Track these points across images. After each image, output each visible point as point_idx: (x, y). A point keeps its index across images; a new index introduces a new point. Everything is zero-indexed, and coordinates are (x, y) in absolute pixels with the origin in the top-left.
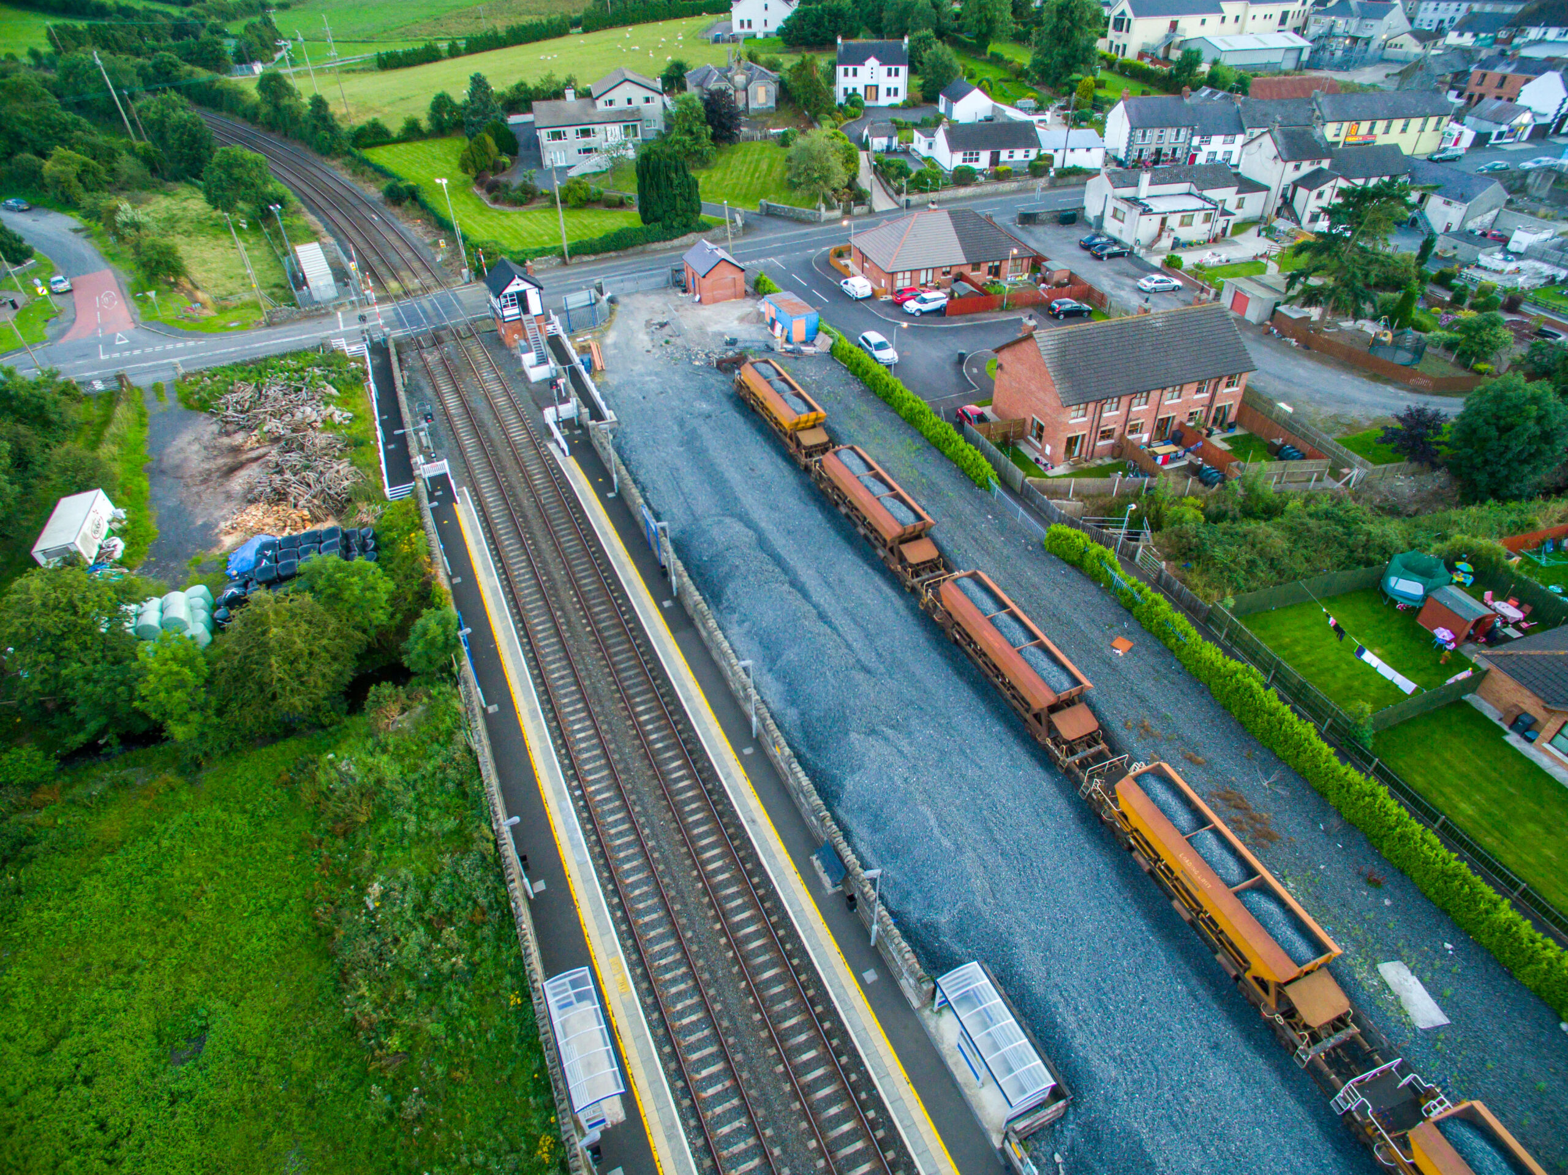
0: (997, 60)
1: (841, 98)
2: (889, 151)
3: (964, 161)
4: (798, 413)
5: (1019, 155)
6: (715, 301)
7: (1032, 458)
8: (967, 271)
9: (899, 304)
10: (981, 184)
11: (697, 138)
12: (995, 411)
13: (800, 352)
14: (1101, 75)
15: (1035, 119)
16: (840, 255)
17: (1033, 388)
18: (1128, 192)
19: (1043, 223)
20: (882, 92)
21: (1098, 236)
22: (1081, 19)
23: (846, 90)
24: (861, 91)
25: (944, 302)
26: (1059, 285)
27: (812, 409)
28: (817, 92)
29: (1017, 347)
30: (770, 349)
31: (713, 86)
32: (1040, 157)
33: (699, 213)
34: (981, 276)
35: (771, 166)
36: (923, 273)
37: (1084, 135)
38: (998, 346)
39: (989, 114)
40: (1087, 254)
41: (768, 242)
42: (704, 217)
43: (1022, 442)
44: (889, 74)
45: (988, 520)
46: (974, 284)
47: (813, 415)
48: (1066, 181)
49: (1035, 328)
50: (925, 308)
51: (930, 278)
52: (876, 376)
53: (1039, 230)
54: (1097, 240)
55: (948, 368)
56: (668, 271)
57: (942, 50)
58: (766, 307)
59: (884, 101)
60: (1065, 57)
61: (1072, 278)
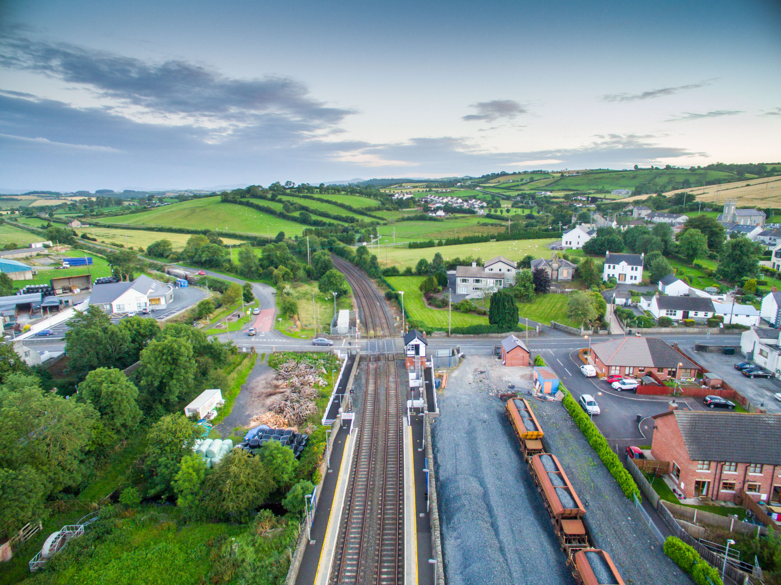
0: (698, 267)
1: (606, 278)
2: (626, 305)
3: (667, 314)
4: (527, 430)
5: (701, 314)
6: (512, 365)
7: (671, 488)
8: (655, 371)
9: (610, 383)
10: (675, 327)
11: (527, 289)
12: (652, 453)
13: (545, 398)
14: (763, 278)
15: (714, 297)
16: (585, 353)
17: (674, 444)
18: (772, 341)
19: (711, 351)
20: (628, 278)
21: (749, 364)
22: (748, 251)
23: (609, 275)
24: (617, 276)
25: (636, 386)
26: (714, 387)
27: (536, 429)
28: (592, 274)
29: (665, 418)
30: (529, 394)
31: (540, 267)
32: (714, 317)
33: (517, 323)
34: (663, 375)
35: (562, 306)
36: (627, 369)
37: (749, 308)
38: (654, 415)
39: (687, 292)
40: (740, 373)
41: (550, 341)
42: (520, 324)
43: (666, 476)
44: (632, 269)
45: (628, 520)
46: (656, 379)
47: (536, 433)
48: (731, 331)
49: (676, 408)
50: (624, 387)
51: (631, 372)
52: (581, 420)
53: (708, 356)
54: (748, 366)
55: (630, 423)
56: (493, 348)
57: (663, 260)
58: (535, 372)
59: (628, 281)
60: (737, 269)
61: (724, 385)
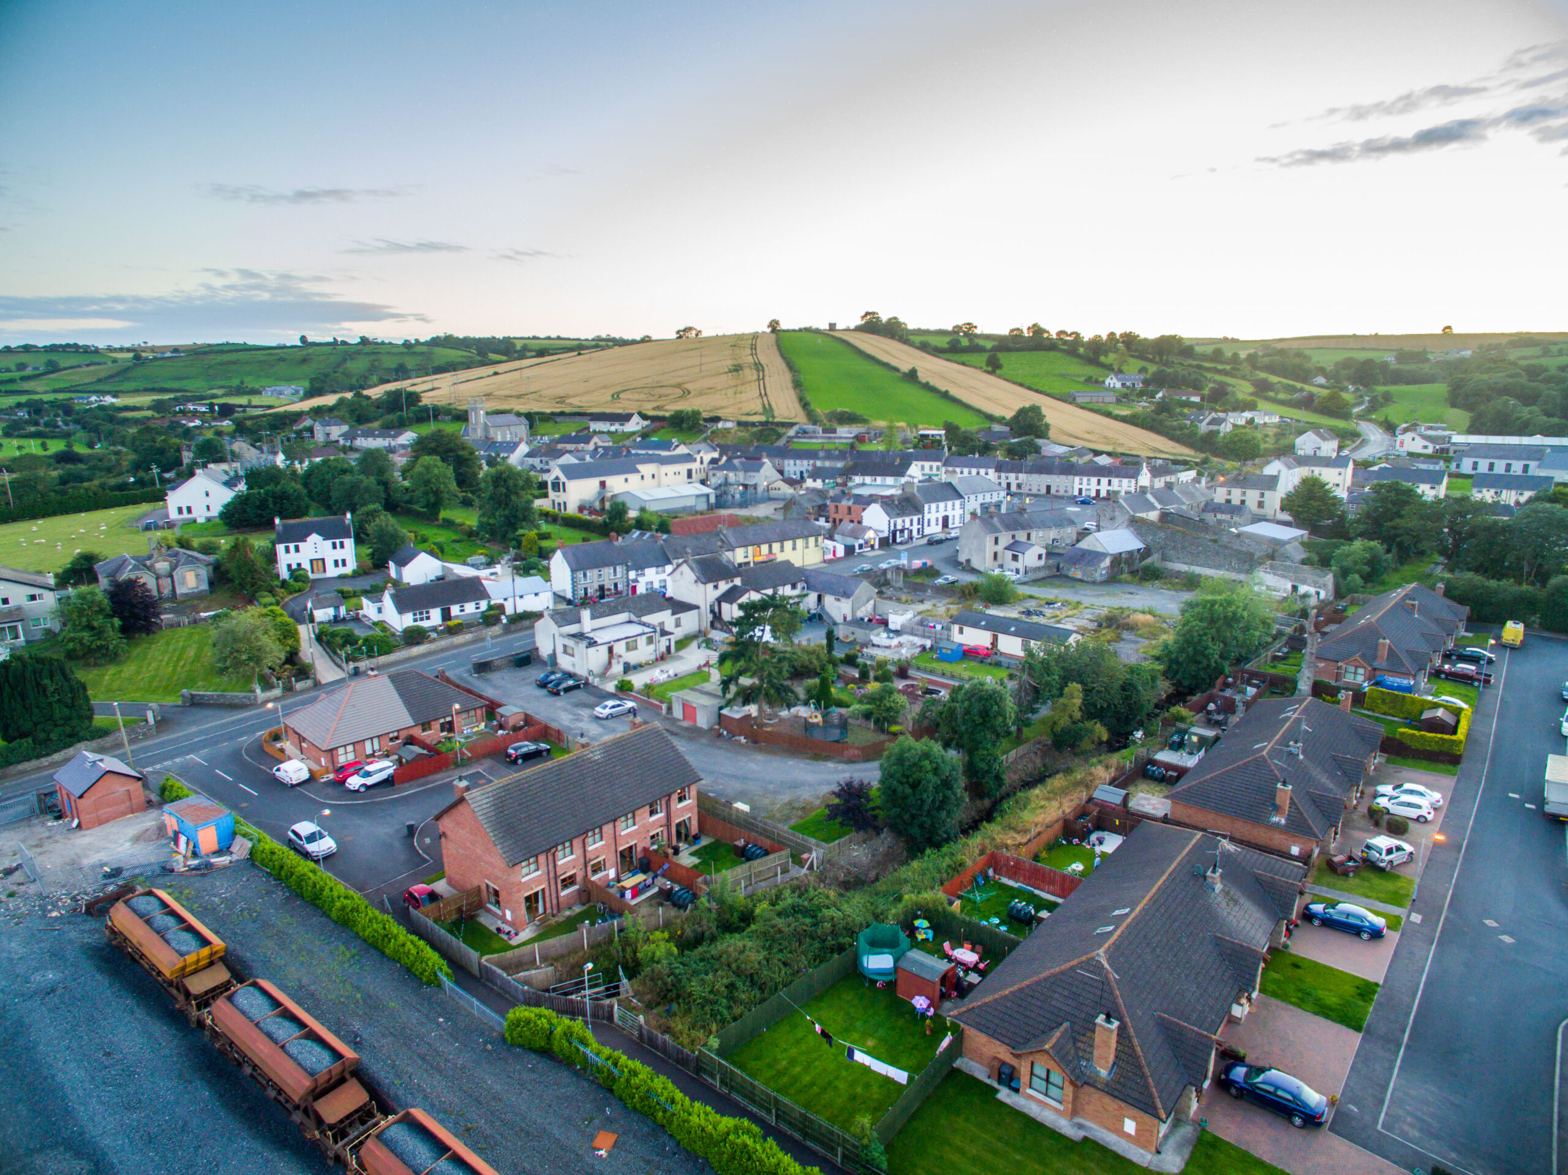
0: (449, 524)
1: (285, 574)
2: (336, 620)
3: (415, 620)
5: (470, 608)
6: (101, 822)
7: (493, 929)
8: (418, 732)
9: (343, 782)
10: (434, 640)
11: (98, 632)
12: (450, 883)
13: (209, 866)
14: (545, 528)
15: (483, 573)
16: (277, 738)
17: (479, 851)
18: (574, 629)
19: (498, 668)
20: (330, 564)
21: (553, 673)
22: (515, 486)
23: (289, 566)
24: (306, 566)
25: (391, 771)
26: (515, 729)
27: (205, 942)
28: (252, 571)
29: (455, 811)
30: (167, 870)
31: (123, 577)
32: (491, 608)
33: (90, 718)
34: (435, 734)
35: (200, 650)
36: (368, 744)
37: (534, 581)
38: (437, 812)
39: (440, 573)
40: (544, 692)
41: (188, 737)
42: (99, 720)
43: (481, 912)
44: (335, 547)
45: (439, 1024)
46: (424, 745)
47: (205, 952)
48: (519, 625)
49: (467, 789)
50: (370, 781)
51: (376, 747)
52: (302, 878)
53: (495, 677)
54: (553, 677)
55: (397, 844)
56: (32, 798)
57: (387, 521)
58: (169, 817)
59: (332, 572)
60: (507, 517)
61: (528, 720)
